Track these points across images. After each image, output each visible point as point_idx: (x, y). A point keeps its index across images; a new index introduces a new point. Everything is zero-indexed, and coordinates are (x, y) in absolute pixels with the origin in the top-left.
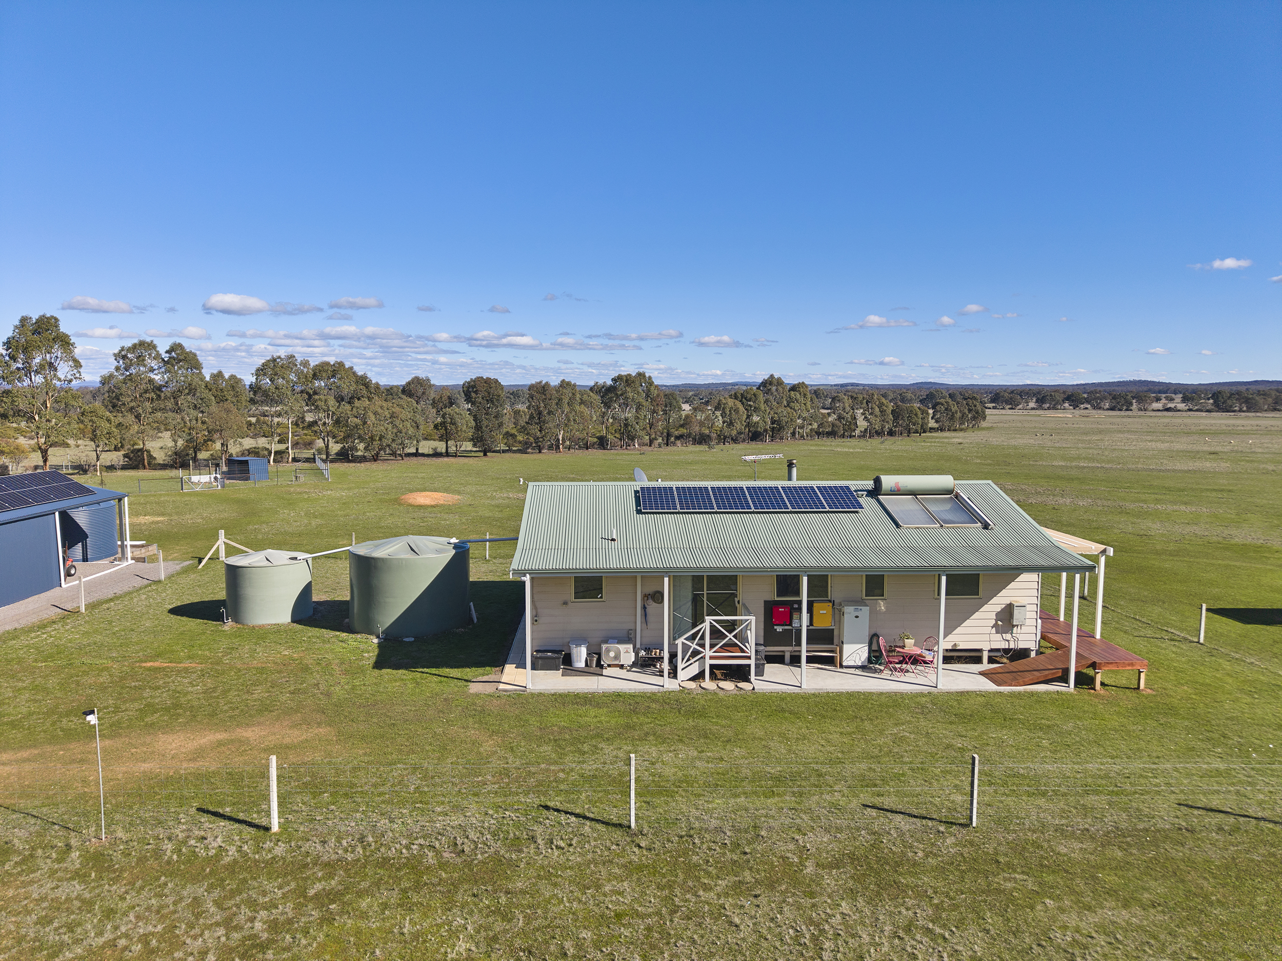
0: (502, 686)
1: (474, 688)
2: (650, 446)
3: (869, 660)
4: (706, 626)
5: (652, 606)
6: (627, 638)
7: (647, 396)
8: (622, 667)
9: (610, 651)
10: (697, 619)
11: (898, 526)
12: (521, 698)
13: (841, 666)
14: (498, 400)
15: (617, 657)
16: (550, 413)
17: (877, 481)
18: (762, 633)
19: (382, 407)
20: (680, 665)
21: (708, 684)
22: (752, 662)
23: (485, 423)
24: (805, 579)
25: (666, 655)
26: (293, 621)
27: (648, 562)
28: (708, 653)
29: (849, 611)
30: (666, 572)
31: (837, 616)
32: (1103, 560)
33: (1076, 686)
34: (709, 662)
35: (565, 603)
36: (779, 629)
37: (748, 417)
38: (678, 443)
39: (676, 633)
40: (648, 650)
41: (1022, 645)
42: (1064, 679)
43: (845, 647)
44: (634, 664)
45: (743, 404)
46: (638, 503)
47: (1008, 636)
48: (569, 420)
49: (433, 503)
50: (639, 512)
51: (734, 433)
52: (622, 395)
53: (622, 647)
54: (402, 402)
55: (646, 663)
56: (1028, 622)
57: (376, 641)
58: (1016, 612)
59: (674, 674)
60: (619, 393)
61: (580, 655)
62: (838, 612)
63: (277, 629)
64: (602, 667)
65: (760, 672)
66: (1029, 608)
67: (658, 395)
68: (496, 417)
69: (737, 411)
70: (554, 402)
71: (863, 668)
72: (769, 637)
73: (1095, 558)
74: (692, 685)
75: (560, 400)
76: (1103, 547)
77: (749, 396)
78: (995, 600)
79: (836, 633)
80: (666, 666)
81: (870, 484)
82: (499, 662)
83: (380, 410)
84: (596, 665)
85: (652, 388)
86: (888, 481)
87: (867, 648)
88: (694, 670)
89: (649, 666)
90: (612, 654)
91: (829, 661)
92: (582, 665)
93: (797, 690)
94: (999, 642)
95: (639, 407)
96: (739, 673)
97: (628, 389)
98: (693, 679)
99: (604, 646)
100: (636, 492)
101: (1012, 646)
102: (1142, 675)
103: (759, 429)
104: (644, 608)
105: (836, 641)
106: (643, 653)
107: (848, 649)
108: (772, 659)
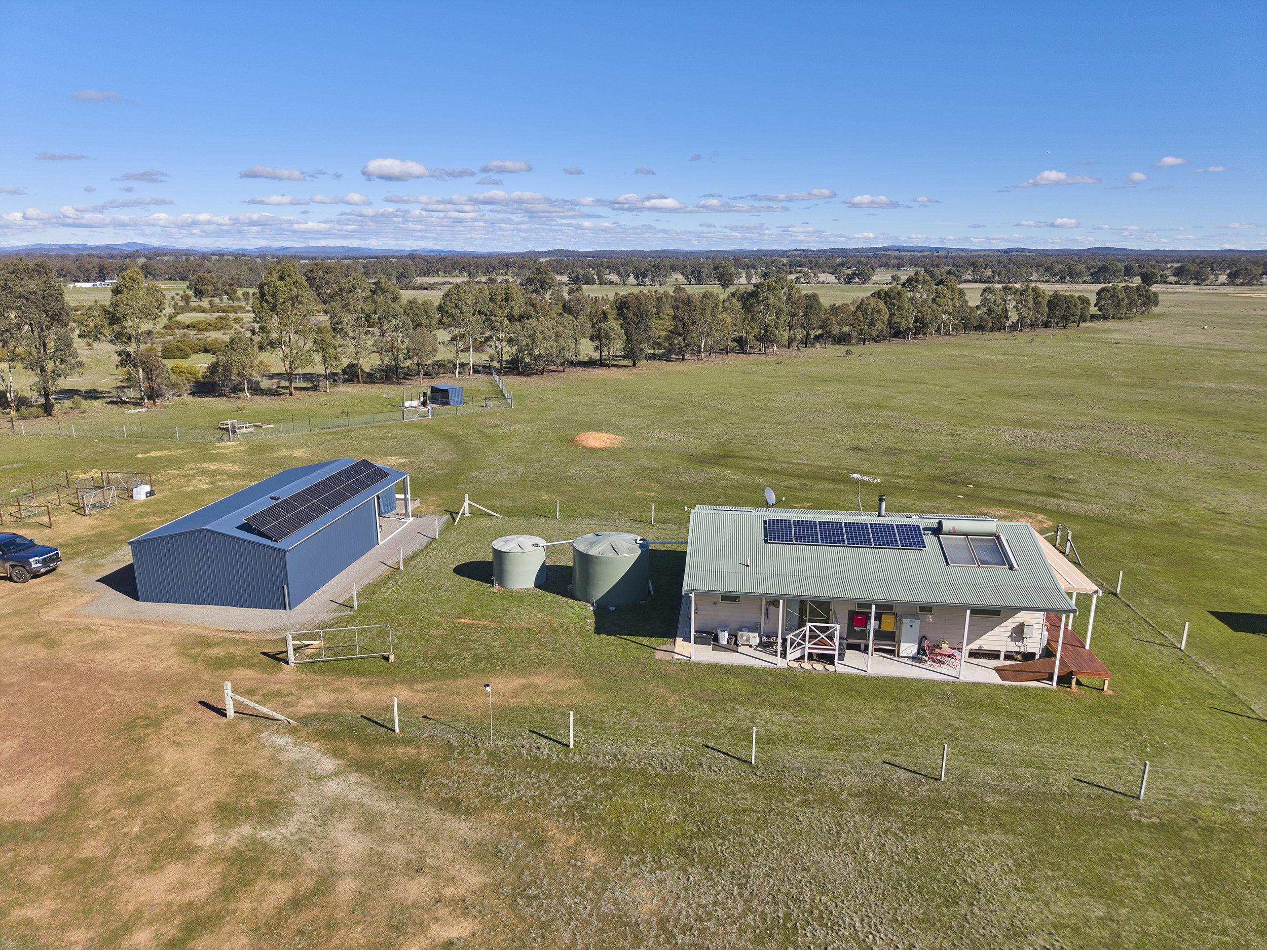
0: (676, 656)
1: (659, 655)
2: (789, 347)
3: (918, 653)
4: (807, 628)
5: (772, 609)
6: (754, 628)
7: (788, 299)
8: (751, 646)
9: (743, 636)
10: (802, 624)
11: (947, 564)
12: (688, 666)
13: (898, 656)
14: (646, 316)
15: (748, 640)
16: (693, 323)
17: (940, 523)
18: (845, 630)
19: (547, 327)
20: (788, 651)
21: (807, 665)
22: (836, 653)
23: (635, 337)
24: (874, 607)
25: (780, 641)
26: (536, 586)
27: (770, 588)
28: (807, 645)
29: (906, 622)
30: (783, 596)
31: (898, 623)
32: (1095, 597)
33: (1058, 684)
34: (807, 651)
35: (715, 603)
36: (858, 629)
37: (891, 316)
38: (818, 345)
39: (788, 629)
40: (768, 637)
41: (1029, 650)
42: (1050, 678)
43: (902, 644)
44: (759, 645)
45: (886, 303)
46: (766, 536)
47: (1020, 644)
48: (711, 329)
49: (602, 446)
50: (766, 542)
51: (875, 334)
52: (763, 301)
53: (751, 635)
55: (766, 646)
56: (1034, 635)
57: (591, 608)
58: (1026, 629)
59: (784, 655)
60: (760, 299)
61: (724, 637)
63: (527, 593)
64: (738, 645)
65: (841, 657)
66: (1035, 626)
67: (799, 298)
68: (644, 330)
69: (879, 312)
70: (697, 313)
72: (851, 633)
73: (1091, 596)
74: (795, 665)
75: (704, 310)
76: (1096, 588)
77: (892, 295)
78: (1011, 619)
79: (897, 634)
80: (779, 649)
82: (671, 634)
84: (733, 645)
85: (794, 292)
86: (947, 525)
87: (917, 646)
88: (798, 654)
89: (768, 647)
90: (745, 638)
91: (891, 652)
92: (725, 643)
93: (864, 673)
94: (1013, 647)
95: (779, 313)
96: (829, 659)
97: (770, 295)
98: (797, 660)
99: (739, 633)
100: (765, 522)
101: (1022, 650)
102: (1107, 682)
104: (767, 610)
105: (896, 639)
106: (765, 638)
107: (903, 646)
108: (851, 647)
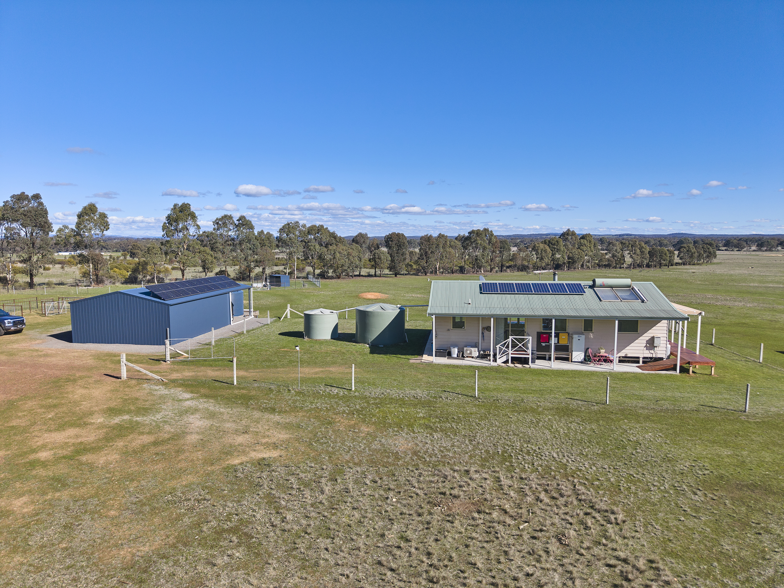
0: (423, 361)
1: (411, 361)
2: (491, 272)
3: (585, 359)
4: (510, 340)
5: (486, 333)
6: (475, 346)
7: (490, 242)
8: (473, 357)
9: (467, 350)
10: (506, 337)
11: (600, 300)
12: (430, 364)
13: (572, 361)
14: (403, 245)
15: (471, 353)
16: (432, 252)
17: (594, 281)
18: (535, 346)
19: (343, 250)
20: (498, 356)
21: (510, 364)
22: (530, 356)
23: (396, 258)
24: (554, 321)
25: (492, 353)
26: (331, 338)
27: (484, 312)
28: (510, 352)
29: (575, 337)
30: (492, 316)
31: (570, 340)
32: (700, 317)
33: (680, 372)
34: (510, 356)
35: (449, 330)
36: (544, 344)
37: (553, 255)
38: (508, 270)
39: (496, 344)
40: (484, 351)
41: (659, 356)
42: (674, 369)
43: (573, 353)
44: (478, 357)
45: (550, 247)
46: (481, 289)
47: (652, 352)
48: (443, 257)
49: (375, 298)
50: (481, 293)
51: (544, 264)
52: (474, 242)
53: (473, 349)
54: (353, 247)
55: (484, 356)
56: (661, 345)
57: (368, 346)
58: (656, 340)
59: (495, 360)
60: (473, 240)
61: (455, 352)
62: (570, 337)
63: (326, 341)
64: (464, 357)
65: (533, 362)
66: (662, 339)
67: (496, 242)
68: (402, 255)
69: (546, 251)
70: (434, 246)
71: (581, 362)
72: (539, 348)
73: (697, 316)
74: (503, 365)
75: (438, 245)
76: (700, 312)
77: (553, 242)
78: (645, 335)
79: (570, 347)
80: (492, 358)
81: (591, 283)
82: (421, 354)
83: (342, 251)
84: (462, 356)
85: (493, 238)
86: (599, 281)
87: (583, 354)
88: (504, 359)
89: (485, 358)
90: (468, 352)
91: (566, 359)
92: (456, 356)
93: (549, 368)
94: (648, 354)
95: (484, 249)
96: (524, 361)
97: (478, 238)
98: (504, 362)
99: (465, 349)
100: (480, 285)
101: (654, 356)
102: (713, 368)
103: (560, 263)
104: (483, 333)
105: (569, 351)
106: (482, 352)
107: (575, 354)
108: (539, 358)
